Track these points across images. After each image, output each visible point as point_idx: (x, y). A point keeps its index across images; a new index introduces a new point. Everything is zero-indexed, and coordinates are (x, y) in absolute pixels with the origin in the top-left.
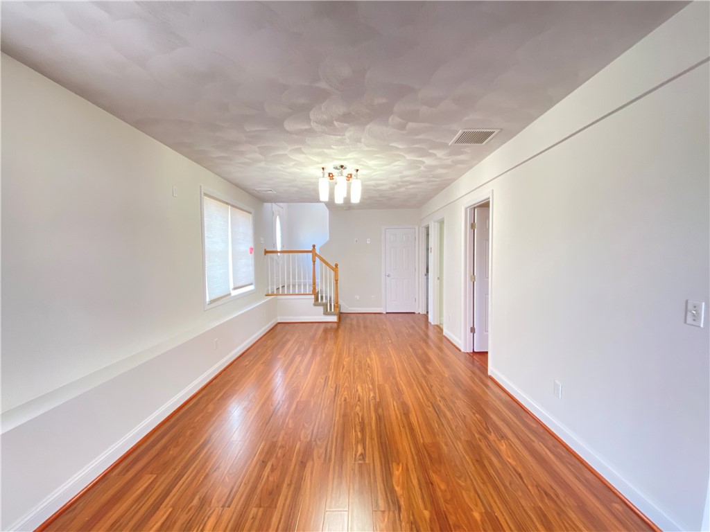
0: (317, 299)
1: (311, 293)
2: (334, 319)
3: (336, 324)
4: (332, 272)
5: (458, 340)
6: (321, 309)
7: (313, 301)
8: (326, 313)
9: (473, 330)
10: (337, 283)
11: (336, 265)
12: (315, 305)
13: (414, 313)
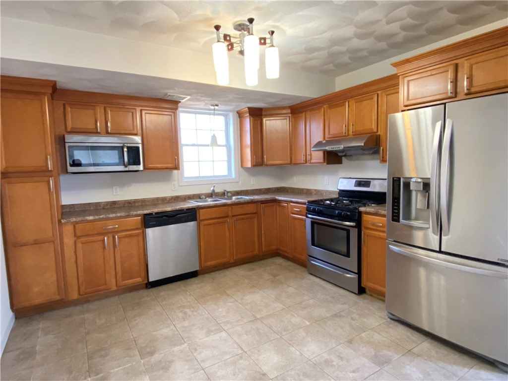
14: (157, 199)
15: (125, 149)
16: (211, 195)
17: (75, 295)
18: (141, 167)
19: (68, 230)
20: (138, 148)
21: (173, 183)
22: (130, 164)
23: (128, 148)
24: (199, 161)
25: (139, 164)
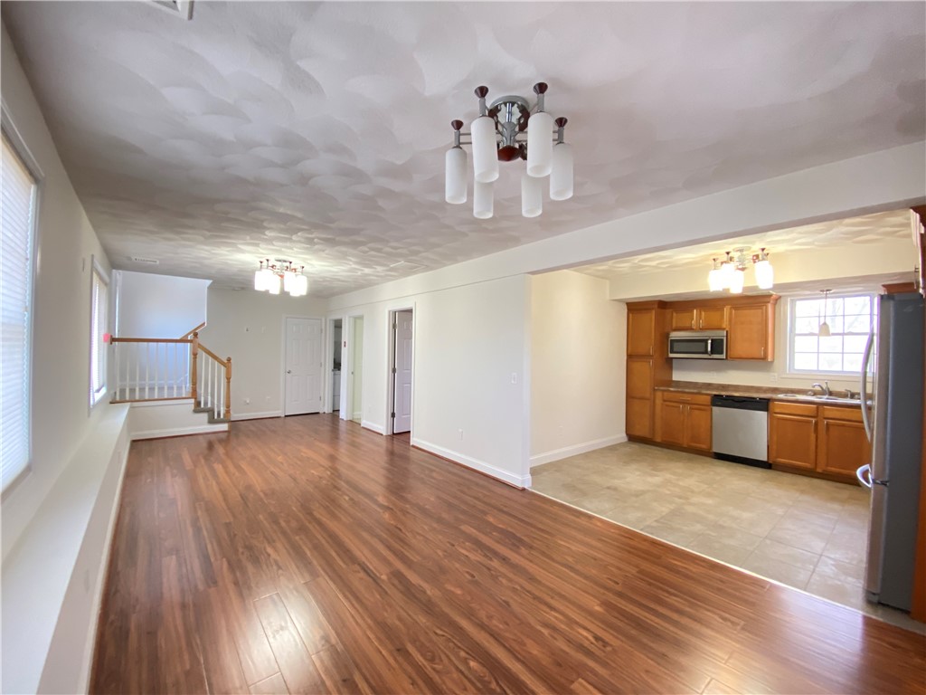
0: (198, 404)
1: (190, 396)
2: (224, 427)
3: (226, 434)
4: (223, 369)
5: (379, 427)
6: (205, 416)
7: (192, 407)
8: (212, 421)
9: (393, 415)
10: (229, 382)
11: (229, 360)
12: (196, 411)
13: (318, 413)
14: (752, 387)
15: (710, 341)
16: (823, 392)
17: (658, 440)
18: (724, 356)
19: (659, 394)
20: (722, 340)
21: (773, 374)
22: (712, 352)
23: (712, 340)
24: (818, 353)
25: (722, 353)
